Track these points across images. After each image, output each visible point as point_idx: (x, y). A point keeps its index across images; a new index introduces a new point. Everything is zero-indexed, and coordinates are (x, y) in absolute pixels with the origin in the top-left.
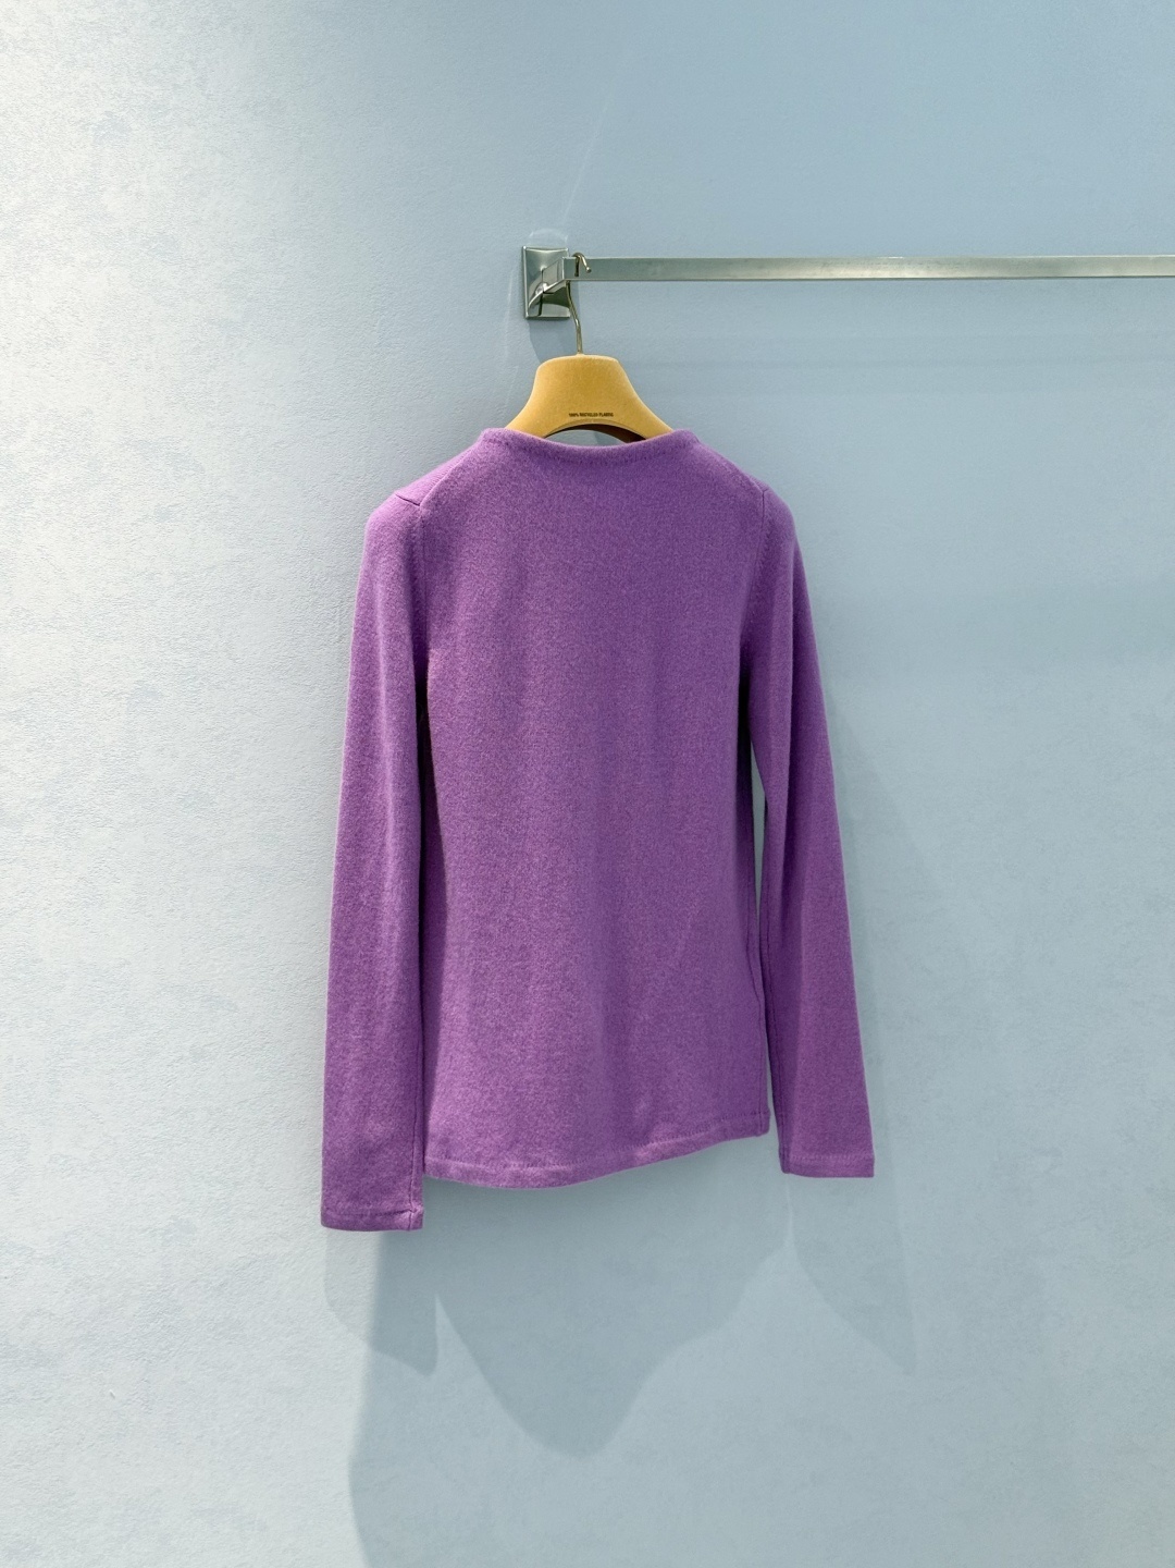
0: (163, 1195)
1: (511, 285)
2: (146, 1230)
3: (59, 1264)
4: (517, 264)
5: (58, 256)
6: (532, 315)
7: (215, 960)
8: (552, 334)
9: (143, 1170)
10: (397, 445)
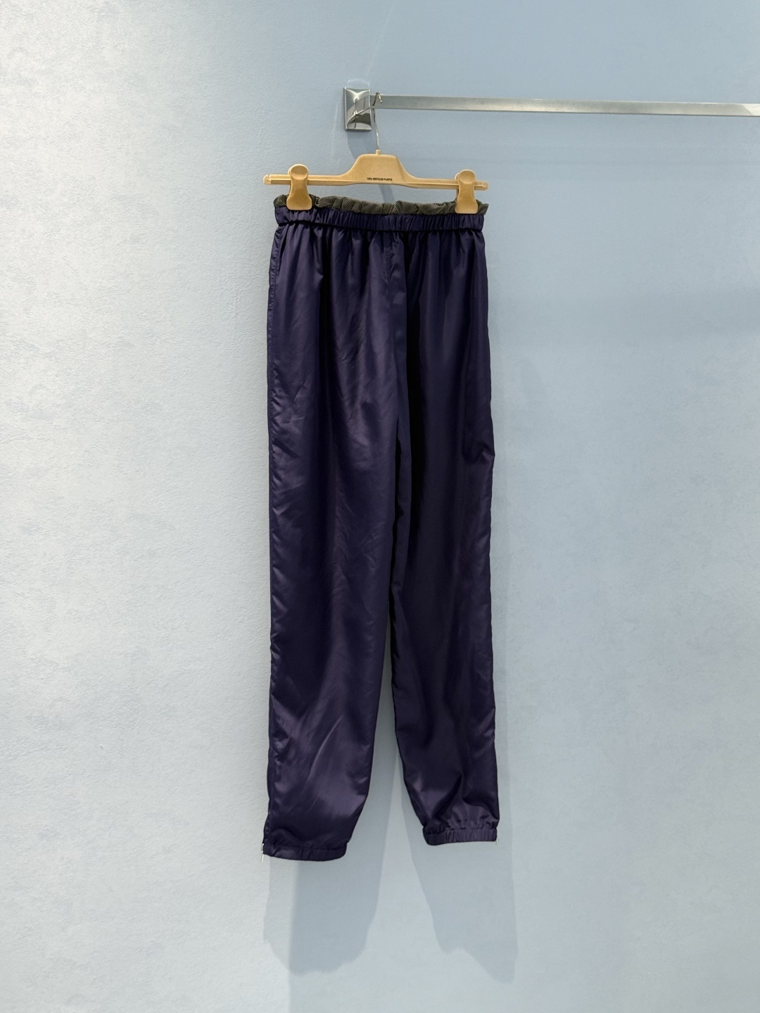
0: (131, 634)
1: (336, 112)
2: (121, 654)
4: (340, 98)
5: (76, 86)
6: (349, 128)
7: (162, 500)
8: (359, 141)
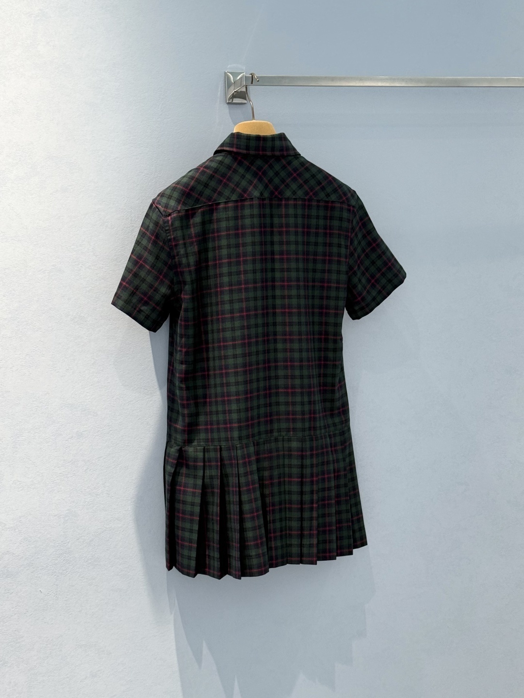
0: (64, 500)
1: (219, 90)
2: (55, 516)
3: (17, 530)
4: (223, 78)
5: (18, 73)
6: (231, 101)
7: (87, 392)
8: (238, 111)
9: (55, 488)
10: (169, 159)
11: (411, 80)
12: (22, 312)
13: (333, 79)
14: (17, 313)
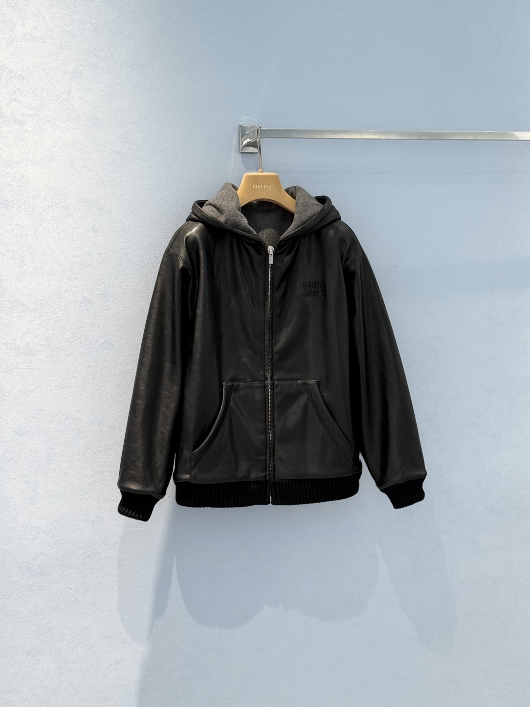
1: (234, 140)
4: (237, 131)
6: (243, 152)
8: (249, 160)
9: (84, 496)
11: (405, 133)
12: (56, 339)
13: (335, 132)
14: (51, 339)
